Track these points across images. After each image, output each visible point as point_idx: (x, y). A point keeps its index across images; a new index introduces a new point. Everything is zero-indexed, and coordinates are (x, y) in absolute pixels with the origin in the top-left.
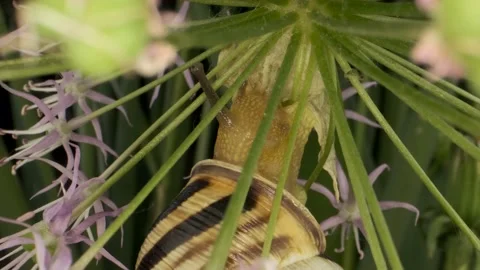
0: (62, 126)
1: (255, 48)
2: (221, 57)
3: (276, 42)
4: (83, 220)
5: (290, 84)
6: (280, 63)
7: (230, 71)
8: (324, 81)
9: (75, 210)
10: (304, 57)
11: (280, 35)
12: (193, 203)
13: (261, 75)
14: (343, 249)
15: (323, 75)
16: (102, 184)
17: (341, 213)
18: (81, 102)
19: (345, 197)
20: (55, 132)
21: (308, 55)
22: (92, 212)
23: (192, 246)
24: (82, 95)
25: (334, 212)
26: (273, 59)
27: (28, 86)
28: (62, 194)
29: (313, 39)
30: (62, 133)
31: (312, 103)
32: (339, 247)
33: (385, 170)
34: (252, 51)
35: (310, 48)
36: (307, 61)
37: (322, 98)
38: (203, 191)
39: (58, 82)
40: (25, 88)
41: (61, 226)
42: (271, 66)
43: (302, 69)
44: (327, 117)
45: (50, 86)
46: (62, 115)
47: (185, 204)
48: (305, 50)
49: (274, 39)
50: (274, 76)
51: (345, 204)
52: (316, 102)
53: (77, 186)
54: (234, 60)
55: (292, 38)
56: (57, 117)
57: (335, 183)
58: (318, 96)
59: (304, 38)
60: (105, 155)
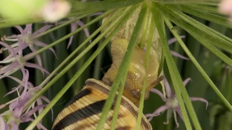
0: (20, 58)
1: (121, 16)
2: (103, 21)
3: (132, 12)
4: (31, 108)
5: (140, 36)
6: (135, 24)
7: (109, 29)
8: (159, 33)
9: (26, 104)
10: (148, 21)
11: (135, 8)
12: (81, 102)
13: (125, 31)
14: (168, 122)
15: (158, 30)
16: (40, 90)
17: (167, 104)
18: (31, 46)
19: (169, 95)
20: (16, 62)
21: (150, 20)
22: (36, 105)
23: (77, 126)
24: (32, 42)
25: (163, 103)
26: (131, 22)
27: (4, 38)
28: (17, 96)
29: (153, 11)
30: (20, 63)
31: (152, 46)
32: (166, 121)
33: (190, 81)
34: (120, 18)
35: (151, 16)
36: (150, 23)
37: (158, 42)
38: (87, 96)
39: (19, 36)
40: (2, 39)
41: (19, 113)
42: (130, 26)
43: (147, 27)
44: (160, 53)
45: (14, 38)
46: (20, 53)
47: (77, 102)
48: (149, 17)
49: (132, 11)
50: (132, 31)
51: (169, 99)
52: (154, 45)
53: (28, 90)
54: (110, 23)
55: (142, 10)
56: (18, 54)
57: (163, 88)
58: (155, 42)
59: (148, 10)
60: (43, 73)
